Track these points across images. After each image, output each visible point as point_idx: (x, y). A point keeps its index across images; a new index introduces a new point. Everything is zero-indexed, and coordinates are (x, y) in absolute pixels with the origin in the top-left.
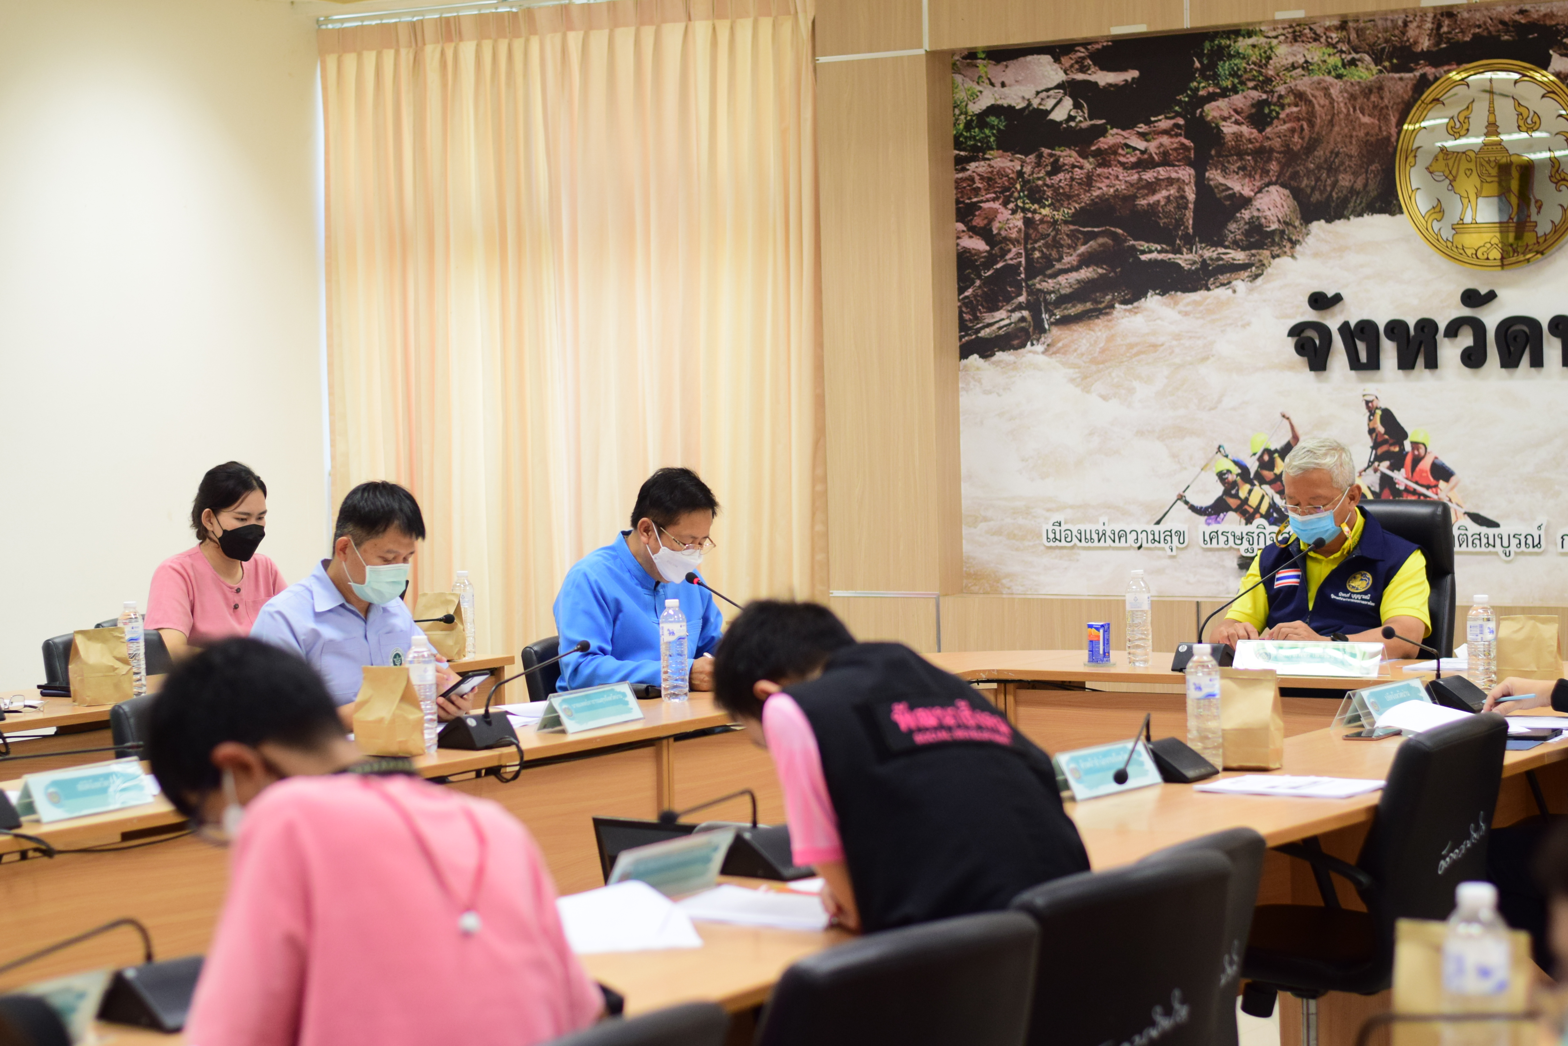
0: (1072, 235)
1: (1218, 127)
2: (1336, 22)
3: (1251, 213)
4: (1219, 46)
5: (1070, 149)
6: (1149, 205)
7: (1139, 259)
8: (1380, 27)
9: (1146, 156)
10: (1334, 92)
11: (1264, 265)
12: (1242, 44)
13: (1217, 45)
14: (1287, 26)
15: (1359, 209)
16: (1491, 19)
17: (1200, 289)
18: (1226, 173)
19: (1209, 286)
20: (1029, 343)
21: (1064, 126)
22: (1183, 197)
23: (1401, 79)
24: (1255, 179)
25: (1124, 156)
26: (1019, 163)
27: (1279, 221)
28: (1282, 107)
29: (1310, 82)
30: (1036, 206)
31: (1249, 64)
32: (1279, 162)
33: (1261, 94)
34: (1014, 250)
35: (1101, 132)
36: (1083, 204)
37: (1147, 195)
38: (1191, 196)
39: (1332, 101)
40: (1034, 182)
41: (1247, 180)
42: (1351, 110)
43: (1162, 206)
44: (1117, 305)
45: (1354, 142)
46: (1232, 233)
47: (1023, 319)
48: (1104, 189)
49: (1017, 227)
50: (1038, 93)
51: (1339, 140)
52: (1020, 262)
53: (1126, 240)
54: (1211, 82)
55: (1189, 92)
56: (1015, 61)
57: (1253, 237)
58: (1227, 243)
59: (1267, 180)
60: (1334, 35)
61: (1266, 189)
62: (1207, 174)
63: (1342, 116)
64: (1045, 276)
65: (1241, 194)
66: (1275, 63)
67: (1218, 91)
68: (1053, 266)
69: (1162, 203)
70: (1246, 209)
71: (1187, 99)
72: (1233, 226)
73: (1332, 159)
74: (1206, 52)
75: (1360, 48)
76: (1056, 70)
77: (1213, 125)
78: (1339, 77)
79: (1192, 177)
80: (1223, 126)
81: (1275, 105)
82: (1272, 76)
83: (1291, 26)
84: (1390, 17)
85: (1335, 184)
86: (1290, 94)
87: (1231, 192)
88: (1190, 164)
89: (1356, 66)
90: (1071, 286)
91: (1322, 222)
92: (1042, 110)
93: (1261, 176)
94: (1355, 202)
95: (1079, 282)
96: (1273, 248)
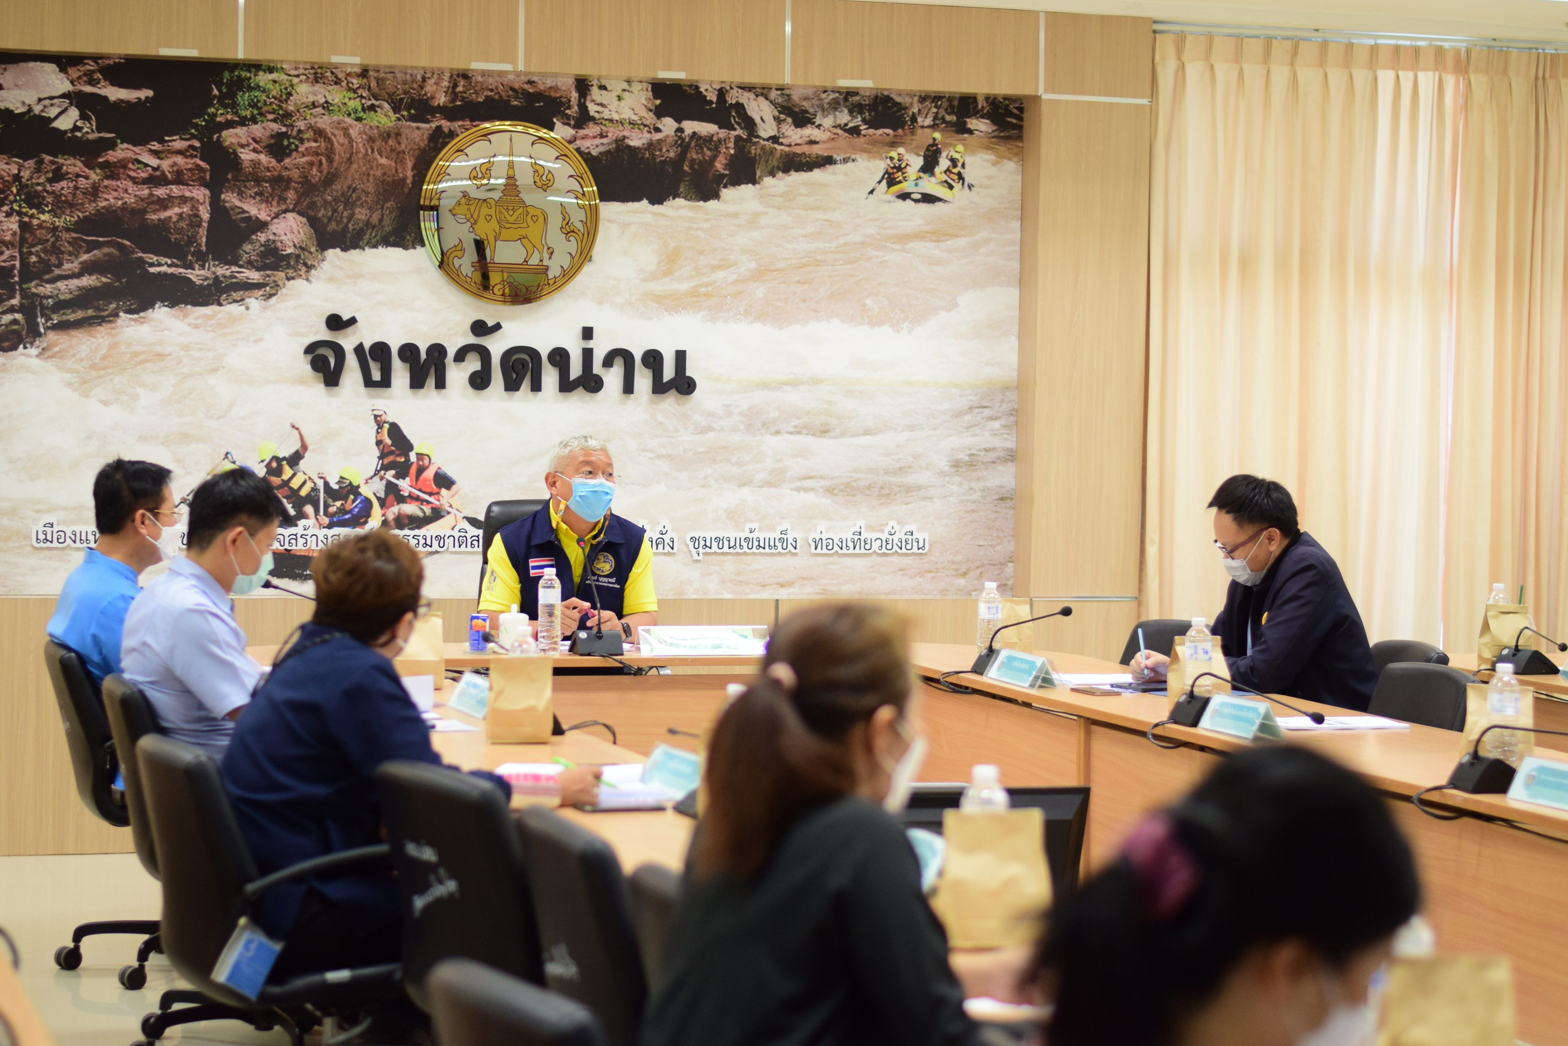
0: (74, 243)
1: (235, 153)
2: (358, 70)
3: (267, 236)
4: (239, 77)
5: (75, 158)
6: (160, 220)
7: (148, 271)
8: (400, 79)
9: (158, 173)
10: (353, 133)
11: (278, 286)
12: (263, 79)
13: (237, 76)
14: (308, 67)
15: (374, 241)
16: (503, 85)
17: (212, 304)
18: (242, 197)
19: (222, 301)
20: (21, 346)
21: (69, 135)
22: (197, 216)
23: (418, 128)
24: (272, 206)
25: (134, 171)
26: (17, 167)
27: (295, 246)
28: (302, 141)
29: (330, 121)
30: (34, 211)
31: (269, 98)
32: (297, 192)
33: (280, 127)
34: (7, 253)
35: (111, 145)
36: (87, 213)
37: (158, 210)
38: (205, 214)
39: (351, 141)
40: (32, 187)
41: (264, 205)
42: (370, 151)
43: (174, 223)
44: (121, 314)
45: (371, 180)
46: (247, 253)
47: (15, 322)
48: (112, 200)
49: (11, 229)
50: (40, 100)
51: (357, 177)
52: (14, 265)
53: (133, 252)
54: (229, 110)
55: (206, 117)
56: (15, 66)
57: (269, 259)
58: (241, 263)
59: (284, 207)
60: (355, 81)
61: (283, 215)
62: (223, 196)
63: (360, 155)
64: (42, 280)
65: (257, 218)
66: (296, 100)
67: (237, 119)
68: (52, 271)
69: (174, 219)
70: (262, 233)
71: (204, 123)
72: (248, 247)
73: (349, 194)
74: (225, 81)
75: (381, 96)
76: (61, 79)
77: (231, 150)
78: (359, 119)
79: (207, 197)
80: (241, 153)
81: (294, 138)
82: (292, 111)
83: (312, 68)
84: (409, 71)
85: (350, 217)
86: (310, 130)
87: (247, 215)
88: (206, 185)
89: (376, 111)
90: (71, 293)
91: (338, 250)
92: (44, 117)
93: (278, 203)
94: (371, 235)
95: (80, 289)
96: (288, 271)
